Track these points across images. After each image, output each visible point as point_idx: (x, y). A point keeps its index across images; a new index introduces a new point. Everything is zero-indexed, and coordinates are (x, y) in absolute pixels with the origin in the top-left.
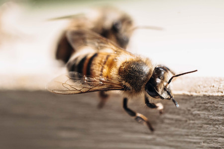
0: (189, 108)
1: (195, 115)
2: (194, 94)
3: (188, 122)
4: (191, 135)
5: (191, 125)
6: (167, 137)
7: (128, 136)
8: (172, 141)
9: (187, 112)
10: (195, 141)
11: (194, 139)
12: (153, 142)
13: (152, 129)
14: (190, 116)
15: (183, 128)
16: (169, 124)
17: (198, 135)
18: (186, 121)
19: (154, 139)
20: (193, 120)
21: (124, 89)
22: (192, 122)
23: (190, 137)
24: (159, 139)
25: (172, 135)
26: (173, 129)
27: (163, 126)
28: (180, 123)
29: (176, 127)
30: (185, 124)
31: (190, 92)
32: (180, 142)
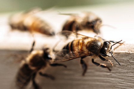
0: (128, 60)
1: (131, 63)
2: (131, 52)
3: (128, 66)
4: (129, 73)
5: (129, 68)
6: (117, 74)
7: (98, 73)
8: (120, 76)
9: (127, 61)
10: (131, 75)
11: (130, 75)
12: (110, 76)
13: (110, 70)
14: (129, 63)
15: (125, 69)
16: (118, 67)
17: (132, 73)
18: (127, 66)
19: (111, 75)
20: (130, 65)
21: (91, 55)
22: (129, 66)
23: (129, 74)
24: (113, 75)
25: (120, 73)
26: (120, 70)
27: (115, 68)
28: (124, 67)
29: (122, 69)
30: (126, 67)
31: (128, 51)
32: (124, 76)
